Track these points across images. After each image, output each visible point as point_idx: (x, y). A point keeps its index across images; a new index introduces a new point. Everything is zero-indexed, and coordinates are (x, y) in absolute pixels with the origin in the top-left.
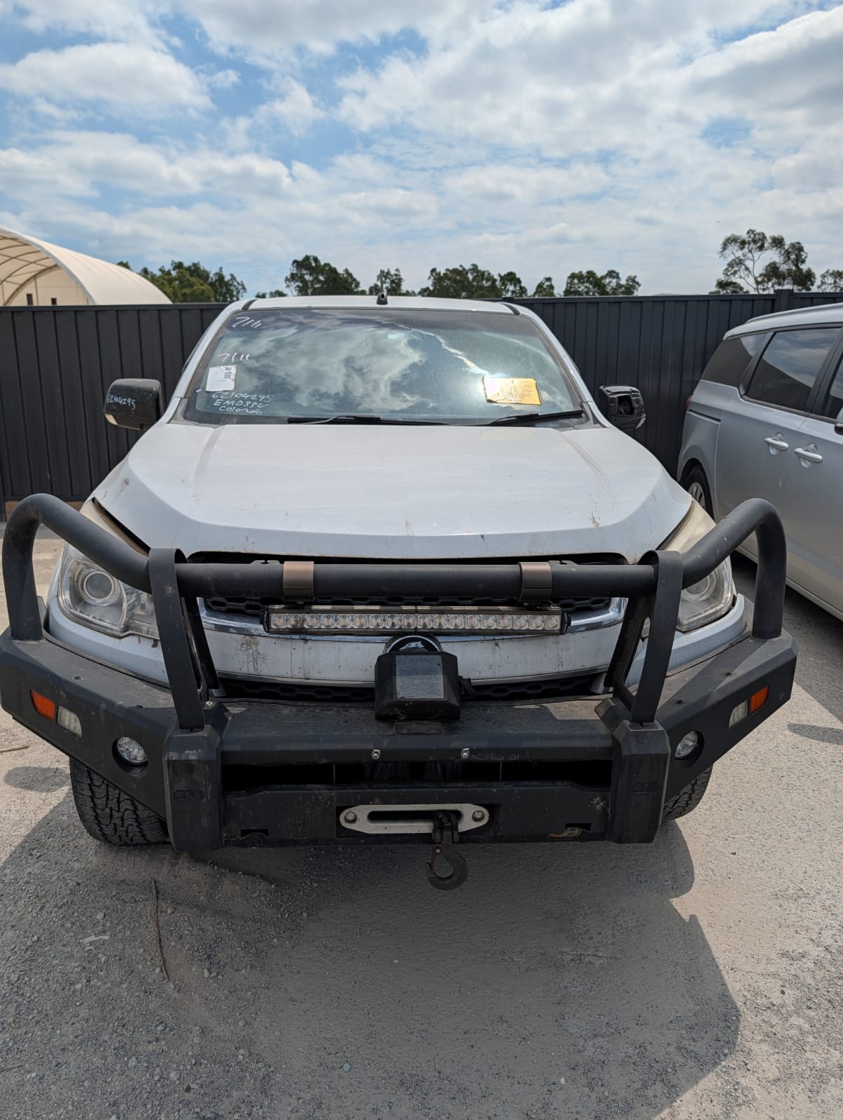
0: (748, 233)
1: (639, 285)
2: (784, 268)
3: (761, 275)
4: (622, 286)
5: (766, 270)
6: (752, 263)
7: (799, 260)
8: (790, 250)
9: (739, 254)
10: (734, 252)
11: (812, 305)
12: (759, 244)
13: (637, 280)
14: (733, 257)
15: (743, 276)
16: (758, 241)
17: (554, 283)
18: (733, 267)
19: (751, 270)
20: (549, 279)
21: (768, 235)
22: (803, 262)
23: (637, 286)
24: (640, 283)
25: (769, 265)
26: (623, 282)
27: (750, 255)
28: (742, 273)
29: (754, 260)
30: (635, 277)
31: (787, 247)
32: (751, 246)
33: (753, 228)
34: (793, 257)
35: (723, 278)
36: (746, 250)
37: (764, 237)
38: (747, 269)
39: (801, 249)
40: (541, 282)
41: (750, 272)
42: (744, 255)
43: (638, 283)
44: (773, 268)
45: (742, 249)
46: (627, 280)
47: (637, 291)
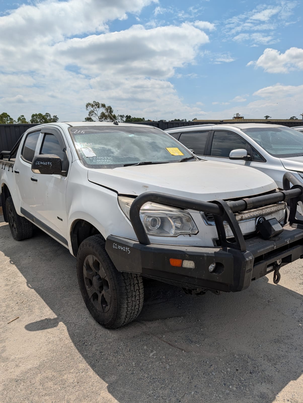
0: (94, 102)
1: (58, 119)
2: (107, 114)
3: (100, 116)
4: (52, 119)
5: (101, 114)
6: (97, 112)
7: (111, 112)
8: (108, 108)
9: (92, 109)
10: (90, 109)
11: (189, 126)
12: (98, 106)
13: (57, 117)
14: (90, 110)
15: (95, 116)
16: (97, 105)
17: (25, 117)
18: (91, 113)
19: (97, 114)
20: (23, 116)
21: (100, 103)
22: (112, 112)
23: (57, 119)
24: (58, 118)
25: (102, 113)
26: (52, 117)
27: (95, 109)
28: (94, 115)
29: (97, 111)
30: (56, 116)
31: (107, 107)
32: (95, 107)
33: (95, 101)
34: (109, 111)
35: (88, 116)
36: (94, 108)
37: (99, 104)
38: (95, 114)
39: (111, 108)
40: (19, 117)
41: (97, 115)
42: (94, 109)
43: (57, 118)
44: (103, 114)
45: (93, 107)
46: (54, 117)
47: (58, 121)
